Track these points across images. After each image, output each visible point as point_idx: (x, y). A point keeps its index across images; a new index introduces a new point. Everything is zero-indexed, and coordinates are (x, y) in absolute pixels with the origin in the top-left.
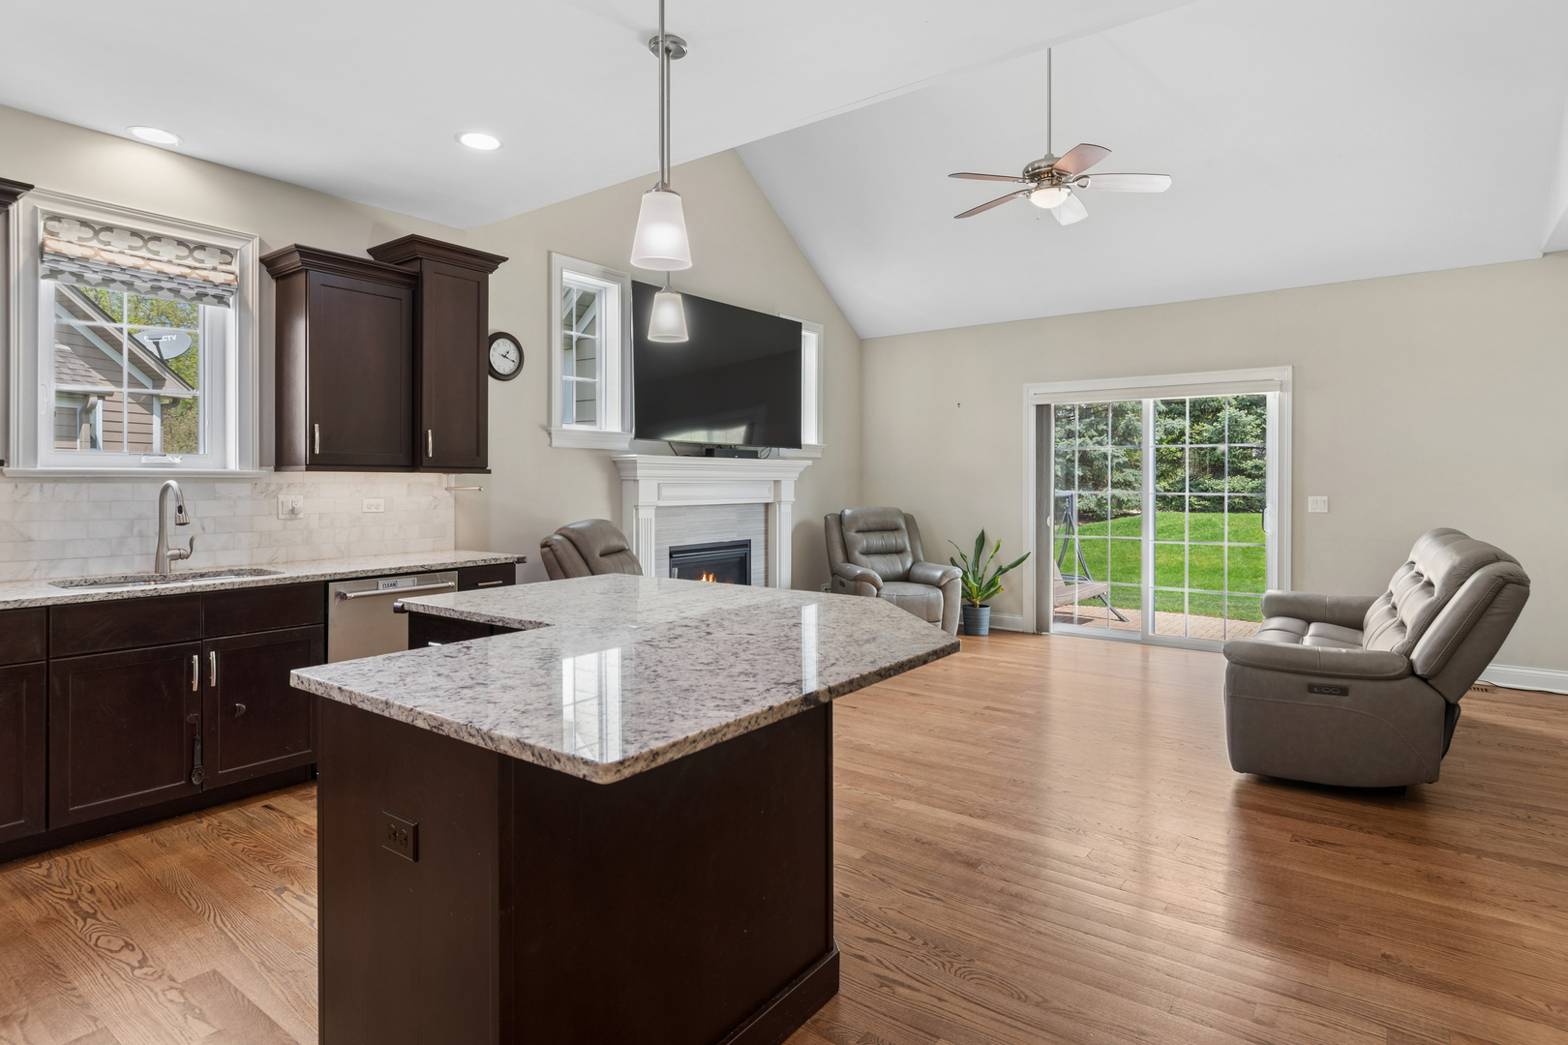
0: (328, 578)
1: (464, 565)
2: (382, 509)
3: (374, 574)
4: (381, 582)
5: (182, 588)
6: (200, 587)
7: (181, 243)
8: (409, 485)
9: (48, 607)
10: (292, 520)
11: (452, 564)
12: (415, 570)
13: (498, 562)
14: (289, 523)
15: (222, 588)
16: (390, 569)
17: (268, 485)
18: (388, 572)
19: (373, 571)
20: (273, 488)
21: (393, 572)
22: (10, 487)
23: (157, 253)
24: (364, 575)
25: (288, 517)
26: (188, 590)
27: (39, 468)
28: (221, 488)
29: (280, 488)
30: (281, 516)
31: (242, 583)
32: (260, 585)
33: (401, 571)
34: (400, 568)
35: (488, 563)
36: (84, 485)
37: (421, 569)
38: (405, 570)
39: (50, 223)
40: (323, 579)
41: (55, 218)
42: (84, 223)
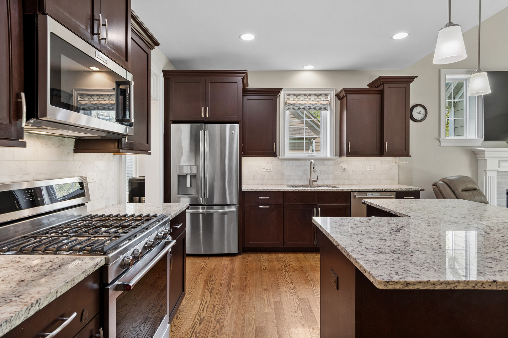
0: (351, 190)
1: (398, 190)
2: (372, 169)
3: (365, 190)
4: (368, 193)
5: (312, 189)
6: (316, 190)
7: (315, 95)
8: (381, 161)
9: (283, 191)
10: (344, 172)
11: (393, 189)
12: (379, 190)
13: (412, 190)
14: (343, 173)
15: (322, 190)
16: (371, 189)
17: (338, 161)
18: (370, 190)
19: (365, 189)
20: (339, 162)
21: (372, 190)
22: (280, 162)
23: (310, 99)
24: (362, 190)
25: (343, 171)
26: (313, 190)
27: (286, 157)
28: (325, 162)
29: (341, 162)
30: (341, 171)
31: (327, 190)
32: (331, 190)
33: (375, 190)
34: (374, 189)
35: (408, 190)
36: (294, 161)
37: (382, 190)
38: (376, 190)
39: (288, 96)
40: (349, 190)
41: (289, 95)
42: (294, 95)
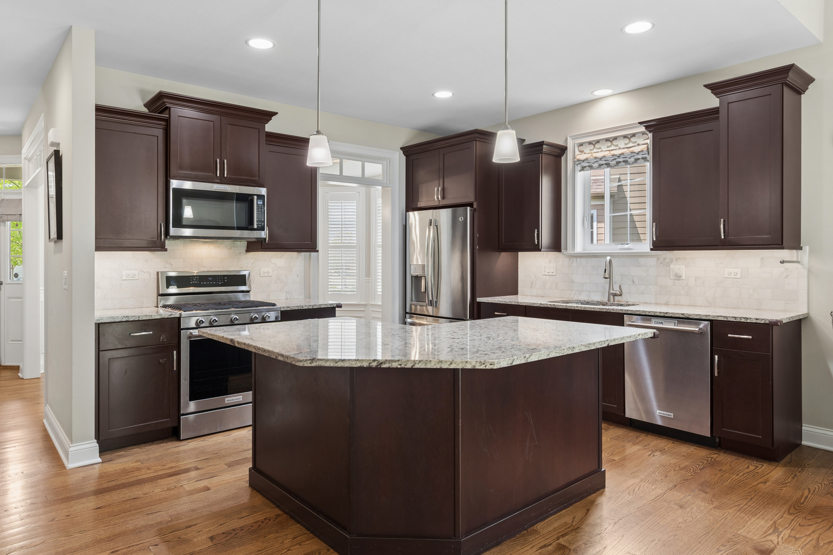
0: (624, 312)
1: (716, 318)
2: (739, 276)
3: (650, 314)
4: (654, 320)
6: (569, 306)
10: (679, 280)
11: (706, 316)
12: (677, 316)
13: (749, 321)
14: (676, 281)
15: (577, 309)
16: (660, 313)
17: (665, 259)
18: (659, 314)
19: (649, 312)
20: (668, 260)
21: (662, 315)
22: (568, 259)
24: (644, 314)
25: (675, 278)
26: (564, 307)
28: (642, 260)
29: (671, 261)
30: (672, 277)
31: (585, 308)
32: (592, 310)
33: (667, 315)
34: (667, 313)
35: (738, 320)
37: (681, 316)
38: (670, 315)
40: (621, 312)
41: (581, 145)
42: (590, 143)
